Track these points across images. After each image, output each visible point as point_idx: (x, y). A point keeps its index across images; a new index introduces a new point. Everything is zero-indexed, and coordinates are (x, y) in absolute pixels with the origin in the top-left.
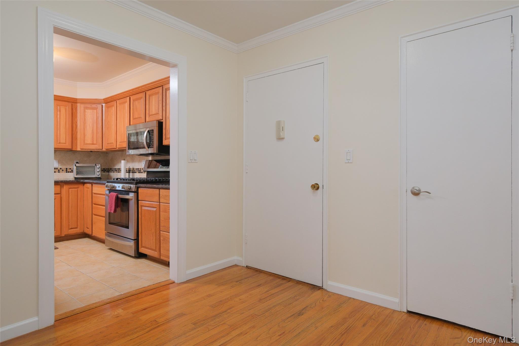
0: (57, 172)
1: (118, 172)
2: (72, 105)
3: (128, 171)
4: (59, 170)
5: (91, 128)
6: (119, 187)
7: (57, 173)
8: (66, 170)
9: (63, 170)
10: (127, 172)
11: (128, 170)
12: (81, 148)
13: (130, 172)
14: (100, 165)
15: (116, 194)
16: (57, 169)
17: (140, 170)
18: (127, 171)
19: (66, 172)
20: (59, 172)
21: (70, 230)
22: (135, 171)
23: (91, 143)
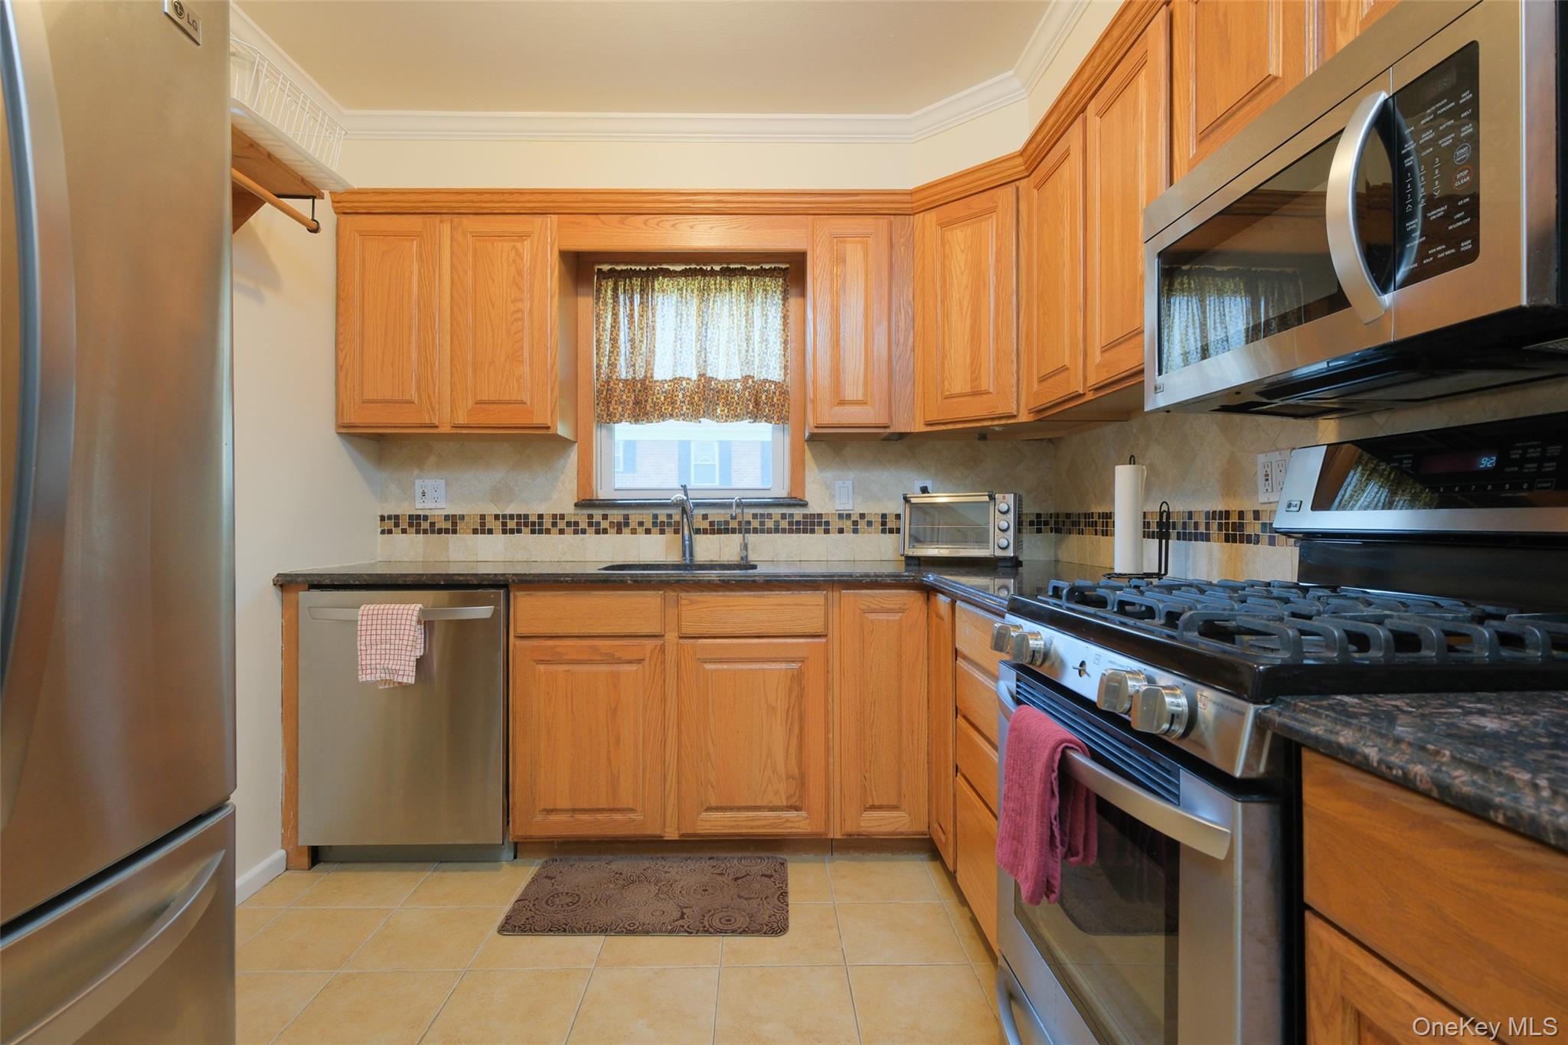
0: (848, 532)
1: (1099, 532)
2: (890, 224)
3: (1154, 528)
4: (855, 523)
5: (968, 316)
6: (1082, 668)
7: (849, 536)
8: (884, 524)
9: (870, 523)
10: (1148, 535)
11: (1154, 521)
12: (929, 419)
13: (1167, 537)
14: (1010, 498)
15: (1064, 733)
16: (849, 516)
17: (1234, 519)
18: (1146, 525)
19: (883, 531)
20: (855, 531)
21: (866, 814)
22: (1202, 529)
23: (968, 389)
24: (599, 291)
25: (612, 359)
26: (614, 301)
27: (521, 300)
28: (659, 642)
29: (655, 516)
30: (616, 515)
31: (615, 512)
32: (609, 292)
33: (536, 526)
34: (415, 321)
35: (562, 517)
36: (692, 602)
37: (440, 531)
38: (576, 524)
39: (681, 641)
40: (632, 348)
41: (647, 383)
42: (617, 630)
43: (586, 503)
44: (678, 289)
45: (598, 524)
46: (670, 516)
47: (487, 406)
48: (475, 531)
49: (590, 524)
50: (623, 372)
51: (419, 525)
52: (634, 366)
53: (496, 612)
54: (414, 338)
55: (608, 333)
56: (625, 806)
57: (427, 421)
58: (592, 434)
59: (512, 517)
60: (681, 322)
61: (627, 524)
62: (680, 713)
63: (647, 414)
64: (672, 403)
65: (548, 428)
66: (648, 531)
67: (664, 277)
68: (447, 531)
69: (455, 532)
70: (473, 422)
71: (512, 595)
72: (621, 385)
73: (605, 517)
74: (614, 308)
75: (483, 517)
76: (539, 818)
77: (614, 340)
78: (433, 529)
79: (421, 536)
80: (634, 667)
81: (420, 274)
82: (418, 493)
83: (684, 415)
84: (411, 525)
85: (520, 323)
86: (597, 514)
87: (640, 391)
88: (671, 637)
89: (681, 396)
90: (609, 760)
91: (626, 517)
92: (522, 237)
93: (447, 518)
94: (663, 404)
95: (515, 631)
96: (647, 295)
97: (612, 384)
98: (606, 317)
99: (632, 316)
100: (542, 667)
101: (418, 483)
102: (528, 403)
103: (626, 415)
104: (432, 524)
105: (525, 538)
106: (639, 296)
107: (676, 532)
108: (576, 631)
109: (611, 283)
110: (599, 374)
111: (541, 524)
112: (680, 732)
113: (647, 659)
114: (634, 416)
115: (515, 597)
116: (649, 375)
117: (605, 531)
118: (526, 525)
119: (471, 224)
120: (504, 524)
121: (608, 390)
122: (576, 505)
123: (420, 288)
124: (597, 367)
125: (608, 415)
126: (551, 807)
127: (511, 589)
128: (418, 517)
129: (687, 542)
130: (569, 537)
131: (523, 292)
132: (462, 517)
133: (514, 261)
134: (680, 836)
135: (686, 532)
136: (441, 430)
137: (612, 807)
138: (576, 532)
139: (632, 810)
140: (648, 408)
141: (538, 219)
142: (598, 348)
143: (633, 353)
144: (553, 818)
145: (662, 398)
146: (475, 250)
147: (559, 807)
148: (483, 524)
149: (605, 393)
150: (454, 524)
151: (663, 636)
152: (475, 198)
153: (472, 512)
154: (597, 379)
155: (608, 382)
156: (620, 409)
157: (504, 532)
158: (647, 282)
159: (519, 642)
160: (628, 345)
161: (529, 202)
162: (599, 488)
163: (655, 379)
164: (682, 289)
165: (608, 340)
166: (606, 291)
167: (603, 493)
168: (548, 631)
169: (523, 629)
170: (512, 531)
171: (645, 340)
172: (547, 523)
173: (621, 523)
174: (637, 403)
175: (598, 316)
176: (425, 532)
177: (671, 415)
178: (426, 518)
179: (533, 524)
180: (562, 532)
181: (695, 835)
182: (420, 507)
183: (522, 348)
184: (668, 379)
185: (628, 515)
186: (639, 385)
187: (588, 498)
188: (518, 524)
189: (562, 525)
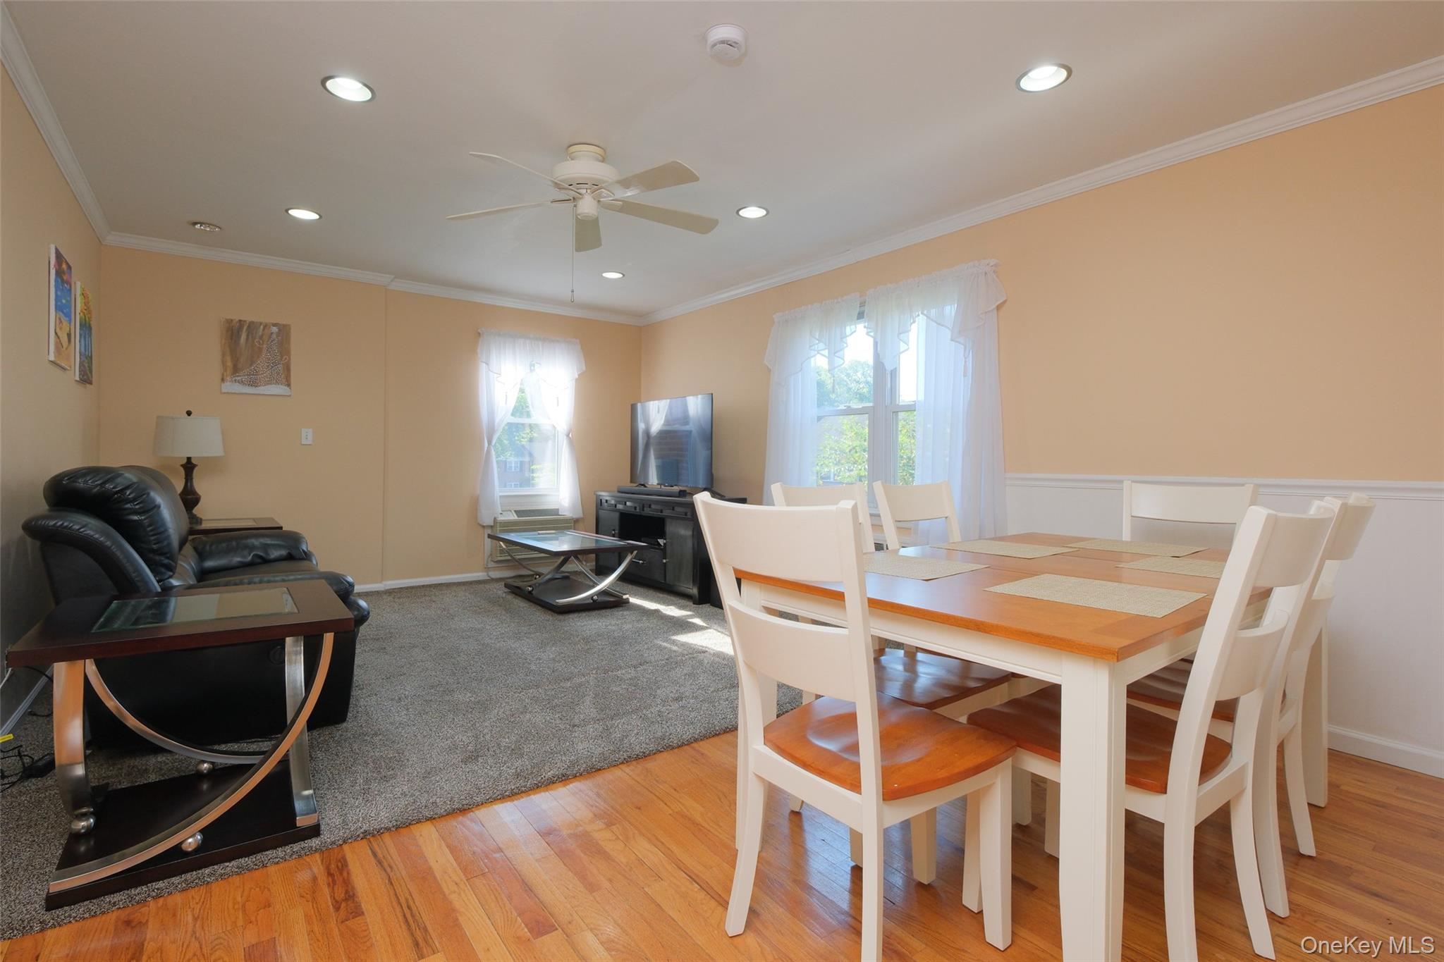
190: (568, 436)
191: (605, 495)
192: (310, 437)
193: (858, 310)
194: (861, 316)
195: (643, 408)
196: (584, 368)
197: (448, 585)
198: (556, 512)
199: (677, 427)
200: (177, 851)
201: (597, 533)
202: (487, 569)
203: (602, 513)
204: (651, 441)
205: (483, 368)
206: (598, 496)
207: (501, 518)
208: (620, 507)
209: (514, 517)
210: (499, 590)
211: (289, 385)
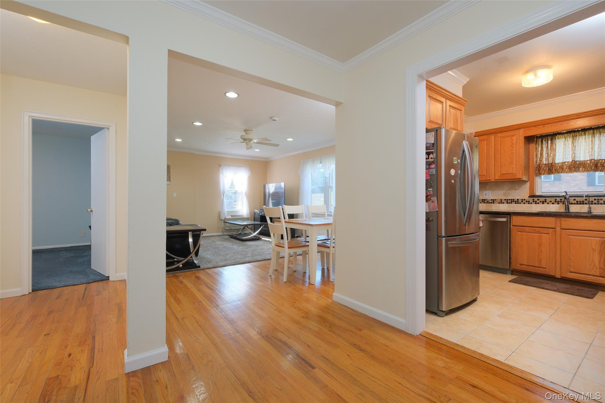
24: (536, 142)
25: (541, 159)
26: (542, 144)
27: (513, 150)
28: (554, 230)
29: (556, 200)
30: (542, 199)
31: (542, 198)
32: (540, 142)
33: (517, 202)
34: (486, 158)
35: (524, 200)
36: (565, 221)
37: (490, 203)
38: (529, 201)
39: (562, 230)
40: (548, 155)
41: (553, 164)
42: (541, 226)
43: (532, 196)
44: (564, 138)
45: (536, 201)
46: (561, 200)
47: (504, 175)
48: (499, 203)
49: (533, 202)
50: (544, 161)
51: (484, 201)
52: (548, 160)
53: (507, 220)
54: (485, 161)
55: (540, 152)
56: (543, 267)
57: (488, 179)
58: (534, 178)
59: (509, 200)
60: (565, 146)
61: (546, 202)
62: (561, 247)
63: (553, 172)
64: (562, 169)
65: (521, 179)
66: (553, 203)
67: (559, 135)
68: (492, 203)
69: (494, 203)
70: (500, 179)
71: (511, 217)
72: (544, 165)
73: (538, 200)
74: (541, 146)
75: (501, 200)
76: (519, 265)
77: (542, 154)
78: (488, 202)
79: (485, 204)
80: (546, 235)
81: (487, 147)
82: (484, 194)
83: (566, 172)
84: (482, 201)
85: (513, 155)
86: (536, 199)
87: (550, 166)
88: (558, 229)
89: (565, 167)
90: (538, 255)
91: (546, 200)
92: (513, 136)
93: (492, 200)
94: (559, 169)
95: (512, 224)
96: (553, 141)
97: (541, 165)
98: (539, 148)
99: (548, 147)
100: (519, 233)
101: (484, 192)
102: (515, 173)
103: (546, 173)
104: (488, 201)
105: (513, 205)
106: (550, 141)
107: (563, 204)
108: (529, 225)
109: (540, 139)
110: (536, 163)
111: (518, 201)
112: (561, 252)
113: (550, 233)
114: (548, 173)
115: (512, 217)
116: (553, 162)
117: (538, 203)
118: (514, 202)
119: (500, 135)
120: (507, 201)
121: (539, 167)
122: (529, 197)
123: (487, 151)
124: (536, 161)
125: (539, 174)
126: (522, 264)
127: (511, 215)
128: (484, 200)
129: (567, 206)
130: (527, 205)
131: (513, 148)
132: (496, 200)
133: (511, 141)
134: (561, 277)
135: (566, 204)
136: (492, 181)
137: (539, 266)
138: (529, 203)
139: (545, 268)
140: (553, 171)
141: (518, 131)
142: (536, 156)
143: (548, 157)
144: (522, 266)
145: (559, 168)
146: (501, 140)
147: (524, 264)
148: (501, 201)
149: (538, 168)
150: (494, 201)
151: (555, 228)
152: (501, 129)
153: (498, 199)
154: (536, 164)
155: (539, 165)
156: (543, 172)
157: (507, 203)
158: (553, 138)
159: (513, 227)
160: (546, 155)
161: (516, 127)
162: (536, 192)
163: (556, 163)
164: (566, 137)
165: (539, 154)
166: (539, 142)
167: (538, 193)
168: (521, 225)
169: (514, 224)
170: (509, 203)
171: (552, 153)
172: (520, 201)
173: (544, 201)
174: (549, 170)
175: (536, 148)
176: (486, 203)
177: (562, 172)
178: (486, 200)
179: (516, 201)
180: (524, 203)
181: (565, 277)
182: (485, 197)
183: (513, 161)
184: (561, 162)
185: (546, 199)
186: (550, 165)
187: (533, 195)
188: (511, 201)
189: (524, 201)
190: (246, 194)
191: (256, 211)
192: (176, 195)
193: (320, 161)
194: (321, 163)
195: (268, 186)
196: (250, 174)
197: (212, 236)
198: (242, 216)
199: (278, 191)
200: (178, 267)
201: (254, 221)
202: (223, 232)
203: (255, 216)
204: (270, 195)
205: (221, 175)
206: (254, 211)
207: (226, 217)
208: (261, 214)
209: (230, 217)
210: (227, 237)
211: (170, 181)
